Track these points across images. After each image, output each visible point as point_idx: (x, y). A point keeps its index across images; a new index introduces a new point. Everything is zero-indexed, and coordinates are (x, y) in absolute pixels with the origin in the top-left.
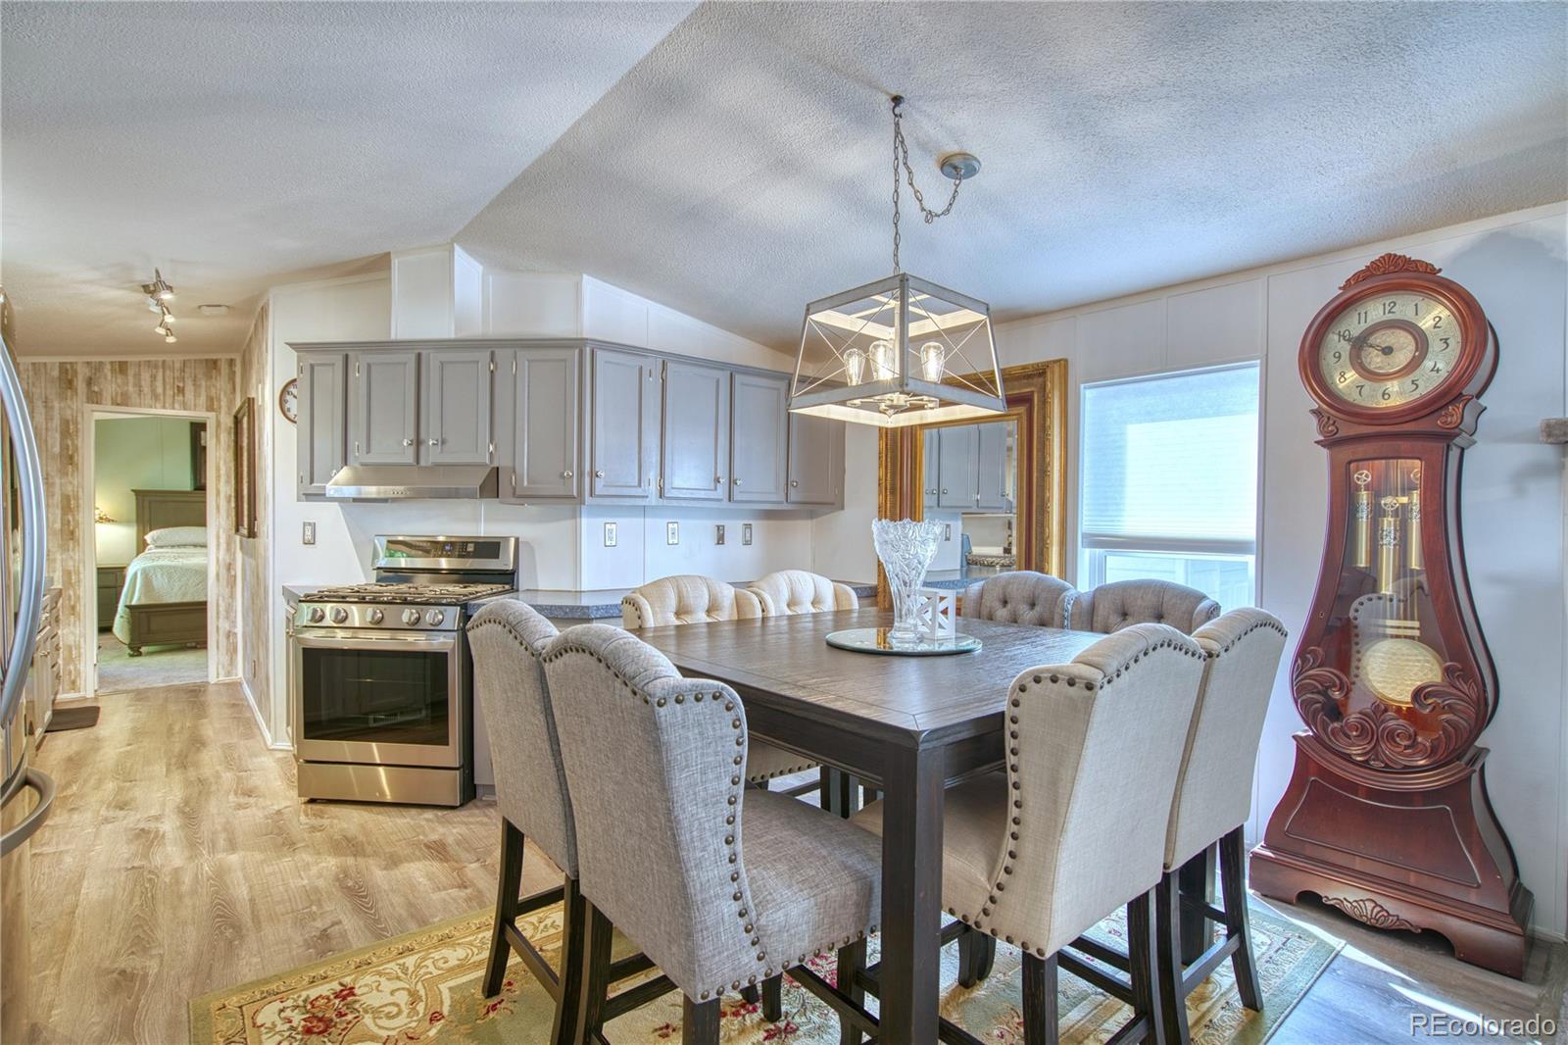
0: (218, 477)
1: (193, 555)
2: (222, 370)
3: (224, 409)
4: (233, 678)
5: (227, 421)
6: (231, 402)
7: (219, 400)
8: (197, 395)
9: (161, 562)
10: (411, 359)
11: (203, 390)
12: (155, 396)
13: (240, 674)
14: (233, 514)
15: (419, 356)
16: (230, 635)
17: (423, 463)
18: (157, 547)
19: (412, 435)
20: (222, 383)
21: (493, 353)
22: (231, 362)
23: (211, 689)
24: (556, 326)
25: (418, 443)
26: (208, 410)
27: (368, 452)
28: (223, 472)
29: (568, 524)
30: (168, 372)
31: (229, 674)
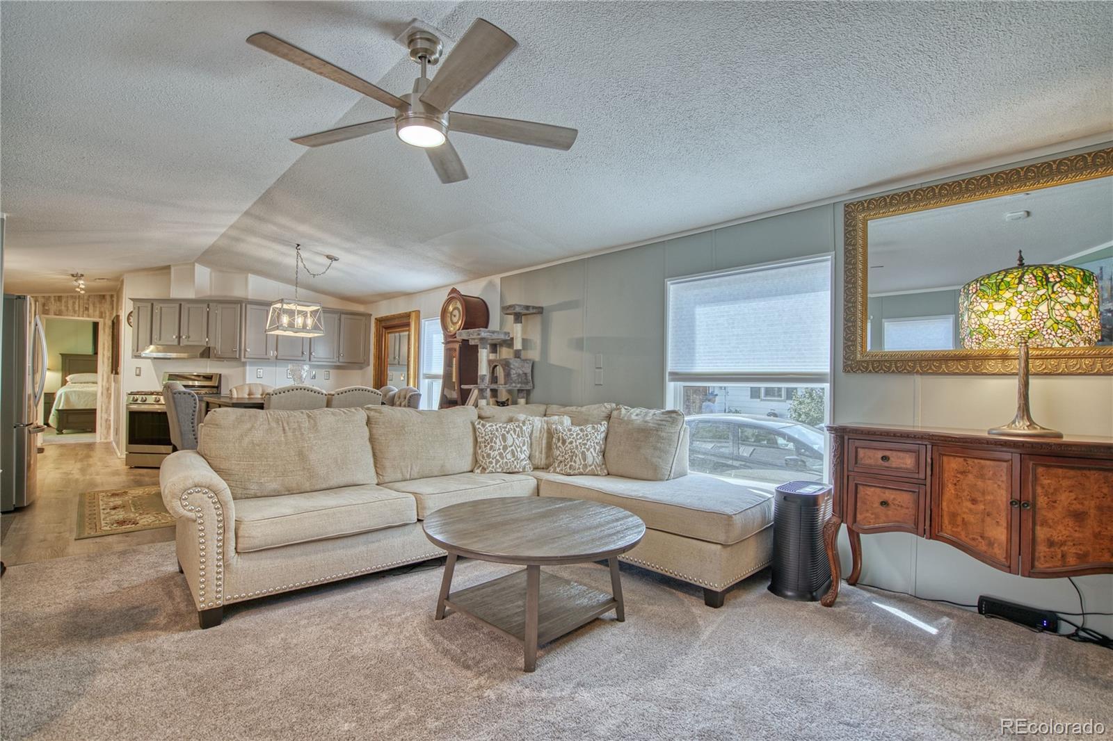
0: (104, 348)
1: (92, 387)
2: (107, 300)
3: (107, 317)
4: (108, 440)
5: (109, 323)
6: (111, 314)
7: (105, 313)
8: (94, 311)
9: (75, 389)
10: (177, 306)
11: (98, 309)
12: (75, 311)
13: (112, 439)
14: (110, 364)
15: (181, 305)
16: (107, 420)
17: (181, 345)
18: (72, 383)
19: (177, 334)
20: (107, 306)
21: (208, 305)
22: (112, 296)
23: (97, 446)
24: (238, 293)
25: (179, 337)
26: (100, 318)
27: (160, 340)
28: (106, 347)
29: (240, 369)
30: (81, 301)
31: (106, 438)
